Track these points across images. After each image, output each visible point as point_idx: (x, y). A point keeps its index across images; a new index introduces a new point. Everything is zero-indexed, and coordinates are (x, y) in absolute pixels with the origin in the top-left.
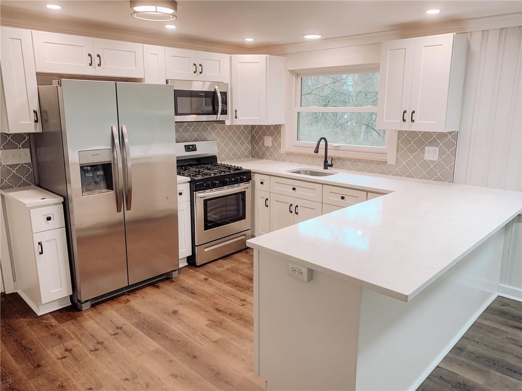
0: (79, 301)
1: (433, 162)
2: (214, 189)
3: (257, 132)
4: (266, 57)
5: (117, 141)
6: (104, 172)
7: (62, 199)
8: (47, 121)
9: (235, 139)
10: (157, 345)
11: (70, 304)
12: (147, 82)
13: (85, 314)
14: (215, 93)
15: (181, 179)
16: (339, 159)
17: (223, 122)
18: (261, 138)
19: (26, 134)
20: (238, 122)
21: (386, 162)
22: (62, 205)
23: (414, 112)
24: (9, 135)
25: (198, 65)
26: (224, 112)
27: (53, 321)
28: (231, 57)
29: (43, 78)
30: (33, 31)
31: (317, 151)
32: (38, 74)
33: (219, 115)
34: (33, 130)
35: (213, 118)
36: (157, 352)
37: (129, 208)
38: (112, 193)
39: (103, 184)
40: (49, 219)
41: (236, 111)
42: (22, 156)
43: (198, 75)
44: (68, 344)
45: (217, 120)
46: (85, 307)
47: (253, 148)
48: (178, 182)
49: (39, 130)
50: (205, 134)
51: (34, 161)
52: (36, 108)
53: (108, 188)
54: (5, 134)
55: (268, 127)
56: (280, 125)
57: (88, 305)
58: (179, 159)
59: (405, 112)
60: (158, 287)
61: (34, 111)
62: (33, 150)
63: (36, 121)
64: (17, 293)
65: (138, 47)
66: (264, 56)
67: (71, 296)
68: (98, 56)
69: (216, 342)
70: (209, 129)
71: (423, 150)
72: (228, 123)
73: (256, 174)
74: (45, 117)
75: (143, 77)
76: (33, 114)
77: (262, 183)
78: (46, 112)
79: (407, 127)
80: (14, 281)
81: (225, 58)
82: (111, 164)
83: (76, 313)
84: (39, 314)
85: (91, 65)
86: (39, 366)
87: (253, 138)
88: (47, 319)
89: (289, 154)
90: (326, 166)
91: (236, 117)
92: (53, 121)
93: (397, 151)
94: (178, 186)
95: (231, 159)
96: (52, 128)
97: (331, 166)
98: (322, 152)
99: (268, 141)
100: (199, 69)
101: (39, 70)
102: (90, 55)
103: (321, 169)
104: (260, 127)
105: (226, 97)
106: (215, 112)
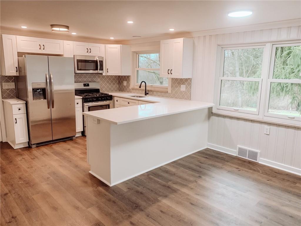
0: (31, 144)
1: (184, 91)
2: (93, 102)
3: (121, 79)
4: (121, 46)
5: (48, 81)
6: (43, 92)
7: (25, 102)
8: (21, 71)
9: (110, 82)
10: (58, 158)
11: (28, 146)
12: (65, 56)
13: (33, 149)
14: (97, 61)
15: (76, 97)
16: (151, 91)
17: (102, 74)
18: (122, 82)
19: (13, 76)
20: (109, 74)
21: (168, 92)
22: (25, 104)
23: (172, 70)
24: (6, 76)
25: (89, 49)
26: (102, 69)
27: (20, 151)
28: (105, 46)
29: (20, 54)
30: (17, 36)
31: (140, 87)
32: (18, 52)
33: (99, 70)
34: (15, 75)
35: (96, 72)
36: (57, 160)
37: (53, 107)
38: (46, 101)
39: (42, 97)
40: (19, 109)
41: (108, 69)
42: (11, 85)
43: (89, 53)
44: (24, 157)
45: (98, 73)
46: (33, 146)
47: (119, 87)
48: (75, 98)
49: (18, 75)
50: (95, 79)
51: (16, 88)
52: (17, 66)
53: (44, 99)
54: (5, 76)
55: (125, 76)
56: (129, 76)
57: (35, 146)
58: (76, 90)
59: (169, 70)
60: (66, 142)
61: (16, 67)
62: (16, 83)
63: (17, 71)
64: (7, 142)
65: (61, 41)
66: (120, 45)
67: (28, 142)
68: (43, 45)
69: (81, 158)
70: (97, 77)
71: (180, 86)
72: (104, 74)
73: (115, 97)
74: (20, 70)
75: (63, 54)
76: (15, 68)
77: (117, 101)
78: (20, 67)
79: (170, 76)
80: (6, 137)
81: (102, 46)
82: (45, 89)
83: (29, 149)
84: (15, 149)
85: (40, 49)
86: (11, 162)
87: (119, 82)
88: (18, 150)
89: (133, 89)
90: (146, 94)
91: (108, 72)
92: (23, 72)
93: (172, 87)
94: (76, 100)
95: (108, 91)
96: (23, 74)
97: (148, 94)
98: (143, 87)
99: (125, 83)
100: (89, 51)
101: (19, 51)
102: (40, 45)
103: (144, 95)
104: (122, 76)
105: (102, 63)
106: (97, 69)
